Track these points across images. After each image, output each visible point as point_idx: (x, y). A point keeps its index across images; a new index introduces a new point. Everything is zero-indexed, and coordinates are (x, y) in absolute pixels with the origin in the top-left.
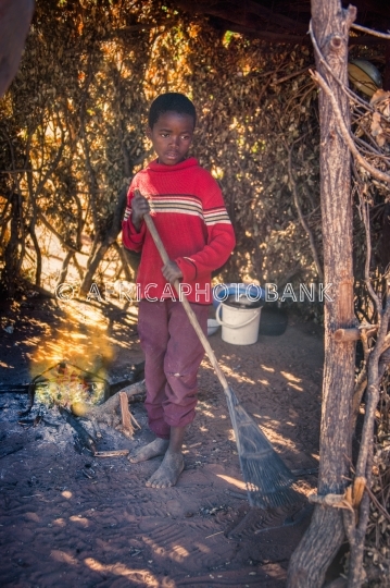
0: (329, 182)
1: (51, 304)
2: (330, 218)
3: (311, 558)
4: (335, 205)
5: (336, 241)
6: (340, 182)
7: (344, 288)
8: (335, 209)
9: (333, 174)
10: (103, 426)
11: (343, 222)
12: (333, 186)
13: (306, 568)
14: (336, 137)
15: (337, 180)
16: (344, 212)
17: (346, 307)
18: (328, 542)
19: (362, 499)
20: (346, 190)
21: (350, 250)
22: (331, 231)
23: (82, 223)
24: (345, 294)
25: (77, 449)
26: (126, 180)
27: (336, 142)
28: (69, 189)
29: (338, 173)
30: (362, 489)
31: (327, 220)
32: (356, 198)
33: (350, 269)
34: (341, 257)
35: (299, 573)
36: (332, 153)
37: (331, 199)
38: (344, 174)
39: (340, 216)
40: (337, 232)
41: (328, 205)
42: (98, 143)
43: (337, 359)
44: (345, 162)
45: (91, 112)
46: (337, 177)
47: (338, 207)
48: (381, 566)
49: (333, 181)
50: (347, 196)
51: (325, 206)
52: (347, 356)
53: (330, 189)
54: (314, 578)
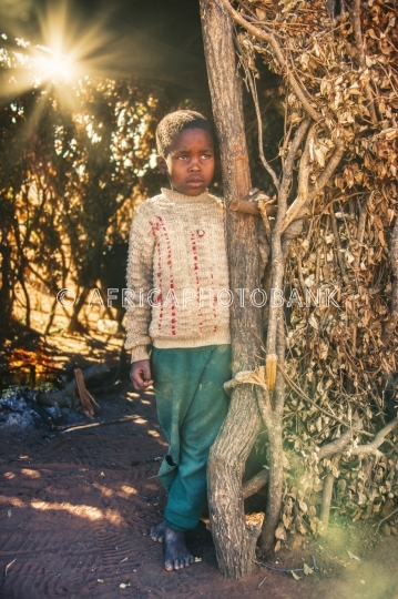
0: (213, 55)
1: (40, 340)
2: (217, 93)
3: (228, 444)
4: (221, 78)
5: (226, 116)
6: (223, 53)
7: (239, 163)
8: (221, 82)
9: (216, 46)
10: (66, 411)
11: (232, 97)
12: (217, 58)
13: (223, 455)
14: (214, 5)
15: (220, 52)
16: (231, 86)
17: (243, 183)
18: (244, 427)
19: (277, 380)
20: (231, 62)
21: (242, 125)
22: (220, 107)
23: (66, 271)
24: (240, 170)
25: (37, 427)
26: (101, 229)
27: (215, 11)
28: (52, 241)
29: (220, 44)
30: (274, 367)
31: (215, 95)
32: (242, 72)
33: (244, 145)
34: (233, 132)
35: (217, 461)
36: (213, 23)
37: (217, 72)
38: (226, 45)
39: (227, 89)
40: (226, 106)
41: (215, 80)
42: (76, 200)
43: (238, 237)
44: (226, 33)
45: (68, 175)
46: (220, 48)
47: (225, 80)
48: (303, 452)
49: (216, 54)
50: (232, 70)
51: (212, 82)
52: (249, 234)
53: (214, 62)
54: (232, 464)
